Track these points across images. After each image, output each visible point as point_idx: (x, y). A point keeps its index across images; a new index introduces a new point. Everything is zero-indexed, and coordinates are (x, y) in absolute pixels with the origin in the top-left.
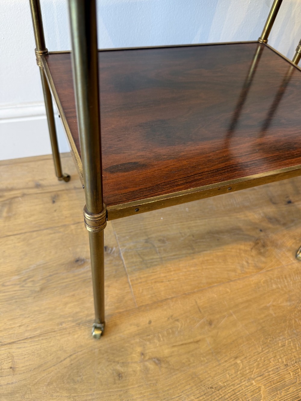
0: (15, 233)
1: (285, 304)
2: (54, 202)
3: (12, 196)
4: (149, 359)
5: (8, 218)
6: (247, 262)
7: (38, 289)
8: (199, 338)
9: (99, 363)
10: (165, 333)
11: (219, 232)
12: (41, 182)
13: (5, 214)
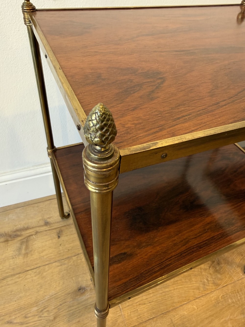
1: (240, 317)
2: (59, 237)
3: (28, 235)
5: (26, 254)
7: (52, 318)
12: (49, 220)
13: (23, 251)
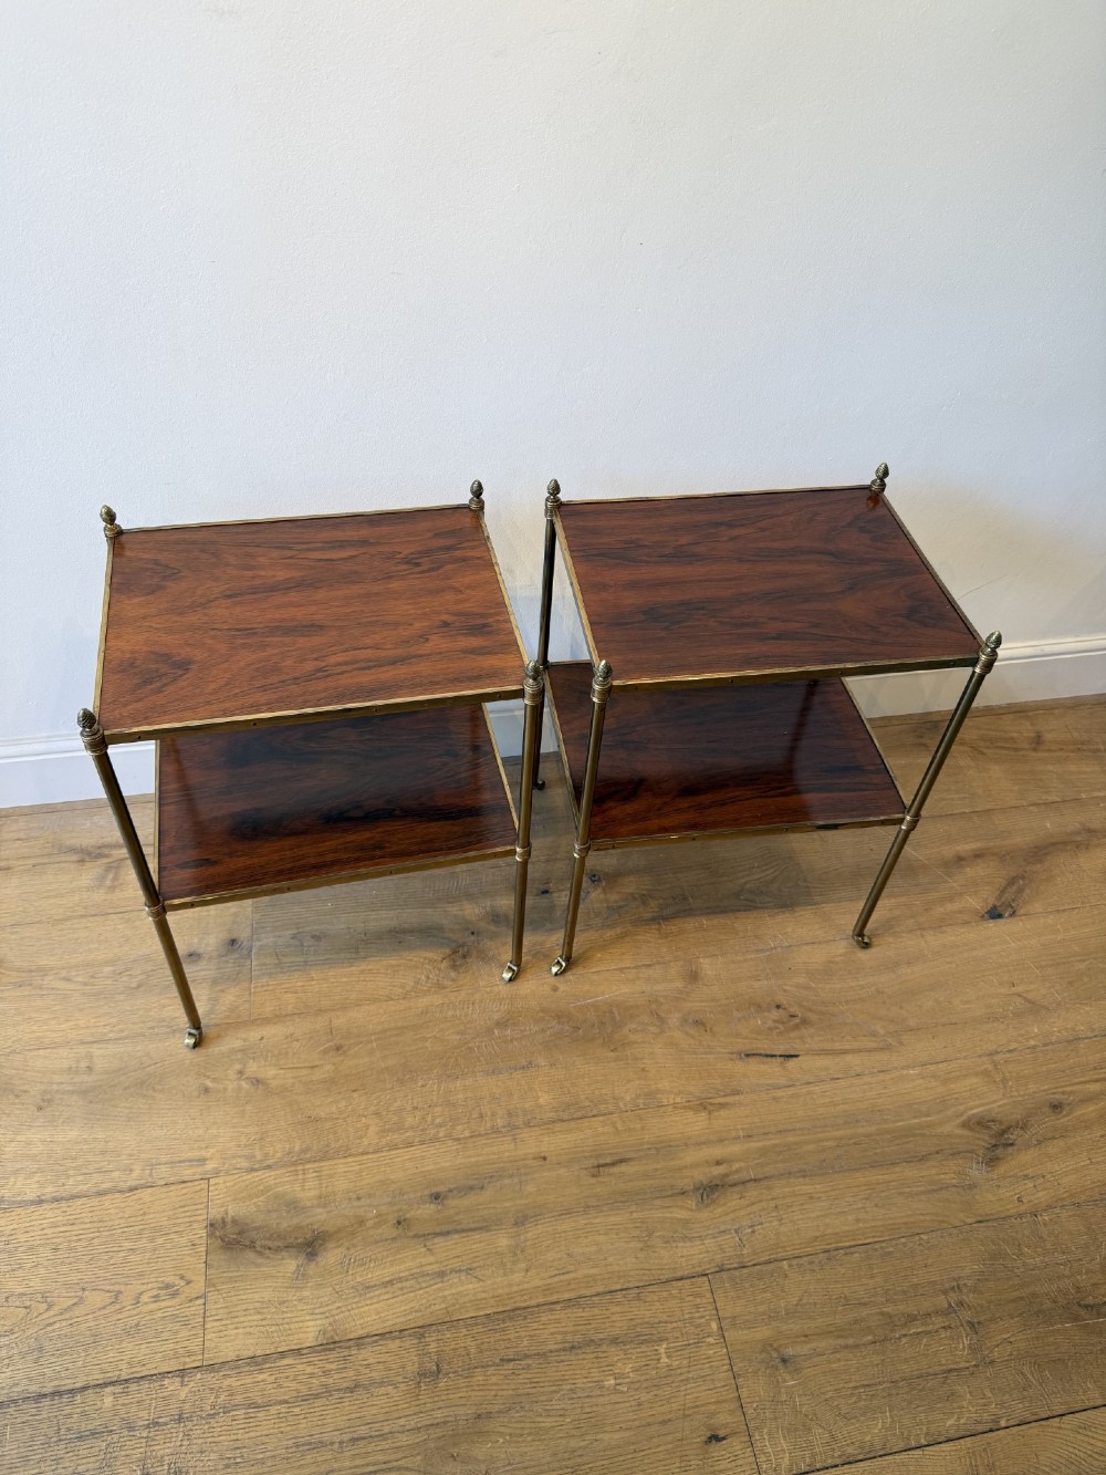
0: (118, 910)
1: (454, 1037)
4: (247, 1078)
5: (112, 888)
6: (427, 977)
7: (134, 985)
8: (316, 1063)
9: (187, 1075)
10: (276, 1052)
11: (404, 931)
13: (108, 883)
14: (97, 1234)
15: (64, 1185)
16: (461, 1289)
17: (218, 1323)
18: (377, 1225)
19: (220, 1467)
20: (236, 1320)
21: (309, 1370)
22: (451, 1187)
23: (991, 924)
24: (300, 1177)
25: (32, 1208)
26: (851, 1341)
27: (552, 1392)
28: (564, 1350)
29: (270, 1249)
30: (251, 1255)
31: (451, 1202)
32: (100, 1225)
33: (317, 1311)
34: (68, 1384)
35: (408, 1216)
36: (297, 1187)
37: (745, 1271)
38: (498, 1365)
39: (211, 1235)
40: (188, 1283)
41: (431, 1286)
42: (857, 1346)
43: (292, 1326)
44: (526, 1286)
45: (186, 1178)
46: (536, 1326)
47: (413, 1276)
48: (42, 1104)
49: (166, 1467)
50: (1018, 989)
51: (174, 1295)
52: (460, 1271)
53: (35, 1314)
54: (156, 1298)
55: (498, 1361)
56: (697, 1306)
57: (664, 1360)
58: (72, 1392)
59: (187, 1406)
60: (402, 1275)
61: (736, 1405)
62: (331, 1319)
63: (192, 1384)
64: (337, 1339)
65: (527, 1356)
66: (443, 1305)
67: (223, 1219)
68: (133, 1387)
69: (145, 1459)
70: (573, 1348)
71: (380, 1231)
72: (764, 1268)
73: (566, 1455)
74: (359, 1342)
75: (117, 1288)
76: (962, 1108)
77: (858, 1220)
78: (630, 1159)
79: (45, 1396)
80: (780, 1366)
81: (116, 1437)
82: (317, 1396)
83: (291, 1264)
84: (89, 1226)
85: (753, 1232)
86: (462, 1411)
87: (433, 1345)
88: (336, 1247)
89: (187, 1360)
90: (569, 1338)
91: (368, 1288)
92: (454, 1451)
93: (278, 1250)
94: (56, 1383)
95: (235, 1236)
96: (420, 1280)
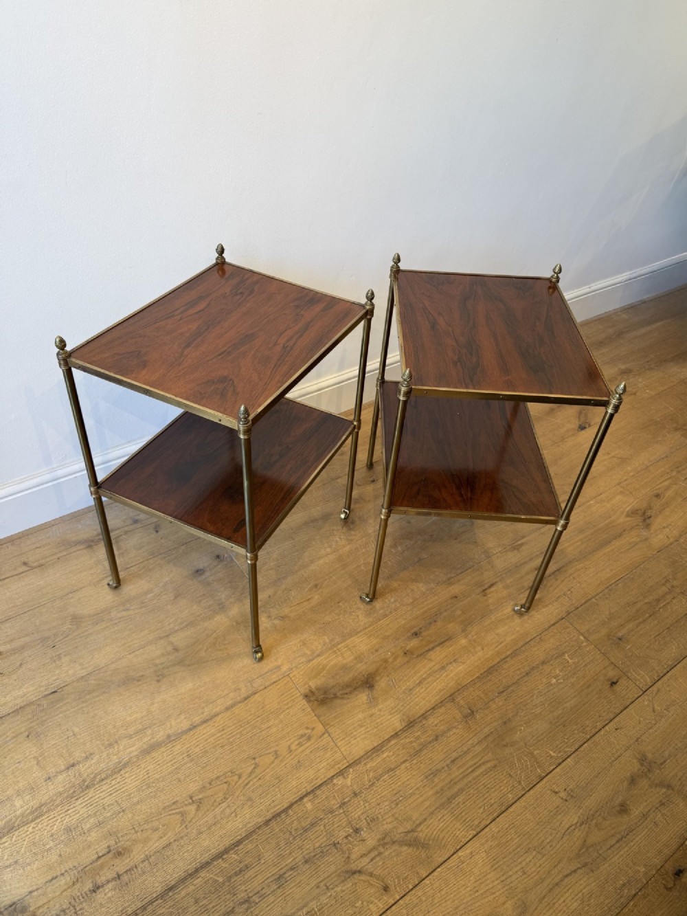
2: (157, 532)
6: (340, 538)
8: (309, 597)
10: (283, 600)
14: (241, 729)
15: (203, 713)
16: (457, 671)
17: (343, 741)
18: (395, 659)
19: (394, 806)
20: (352, 735)
21: (408, 740)
22: (421, 626)
23: (583, 432)
24: (339, 653)
25: (192, 733)
26: (641, 620)
27: (532, 696)
28: (524, 676)
29: (347, 694)
30: (338, 701)
31: (424, 634)
32: (240, 723)
33: (392, 712)
34: (279, 808)
35: (407, 649)
36: (340, 658)
37: (580, 609)
38: (498, 696)
39: (309, 701)
40: (313, 729)
41: (442, 675)
42: (644, 621)
43: (384, 725)
44: (487, 656)
45: (275, 680)
46: (503, 672)
47: (430, 675)
48: (158, 678)
49: (364, 821)
50: (612, 454)
51: (309, 738)
52: (451, 663)
53: (234, 784)
54: (300, 745)
55: (497, 695)
56: (569, 633)
57: (570, 661)
58: (285, 810)
59: (355, 787)
60: (424, 676)
61: (613, 666)
62: (402, 712)
63: (350, 776)
64: (412, 720)
65: (509, 687)
66: (454, 682)
67: (310, 690)
68: (318, 792)
69: (350, 823)
70: (527, 674)
71: (398, 661)
72: (585, 605)
73: (556, 720)
74: (424, 716)
75: (273, 749)
76: (622, 510)
77: (612, 570)
78: (496, 583)
79: (270, 820)
80: (620, 642)
81: (326, 821)
82: (420, 750)
83: (363, 697)
84: (233, 727)
85: (571, 592)
86: (495, 724)
87: (461, 702)
88: (381, 678)
89: (339, 766)
90: (523, 670)
91: (411, 690)
92: (504, 743)
93: (351, 693)
94: (272, 811)
95: (323, 696)
96: (434, 675)
